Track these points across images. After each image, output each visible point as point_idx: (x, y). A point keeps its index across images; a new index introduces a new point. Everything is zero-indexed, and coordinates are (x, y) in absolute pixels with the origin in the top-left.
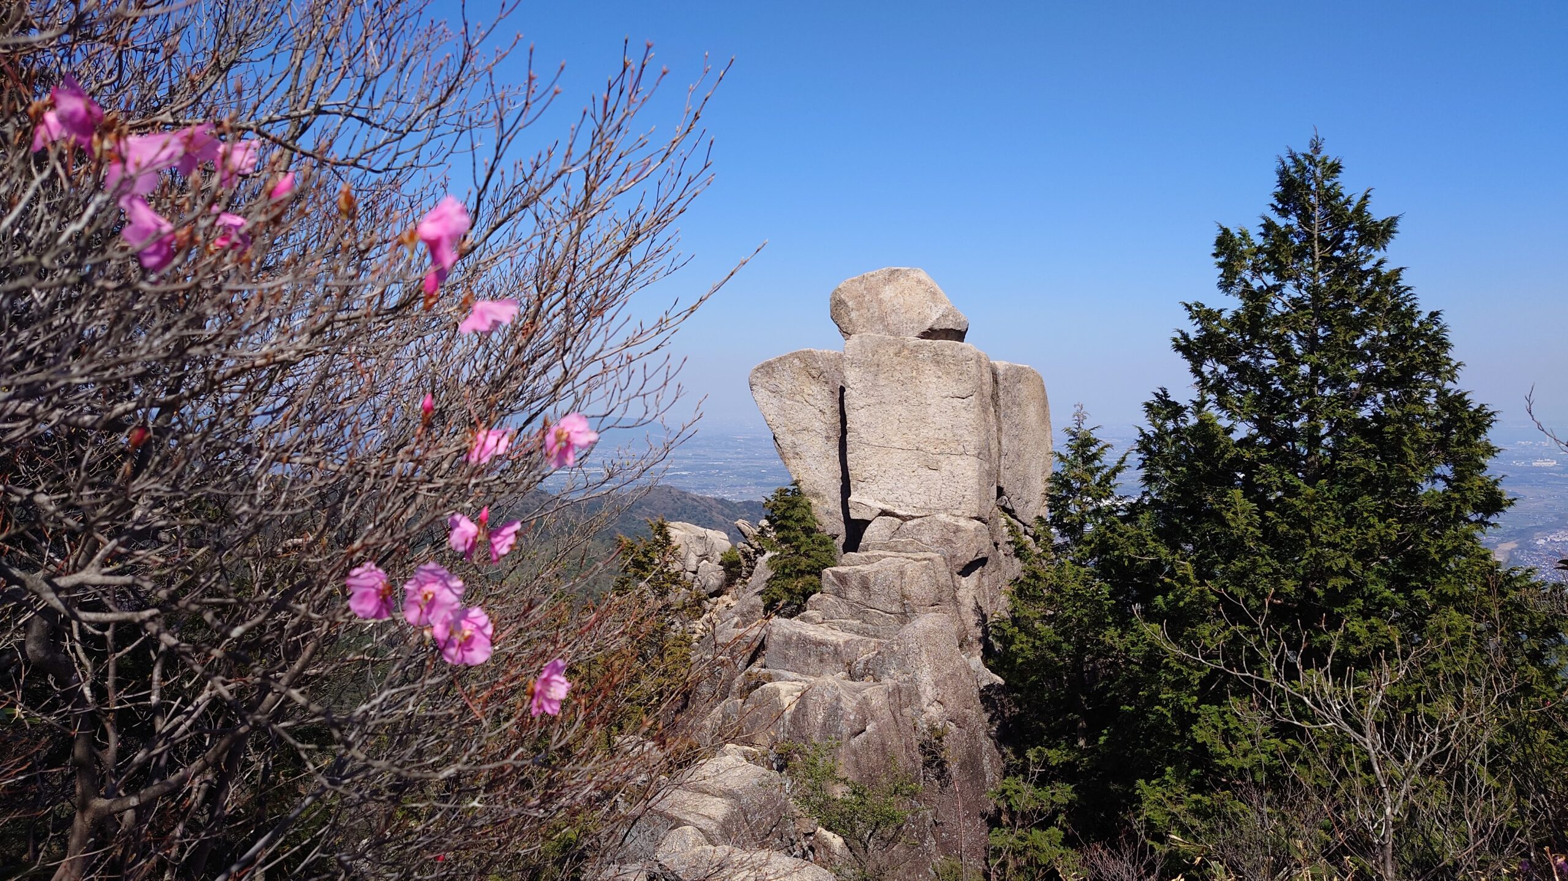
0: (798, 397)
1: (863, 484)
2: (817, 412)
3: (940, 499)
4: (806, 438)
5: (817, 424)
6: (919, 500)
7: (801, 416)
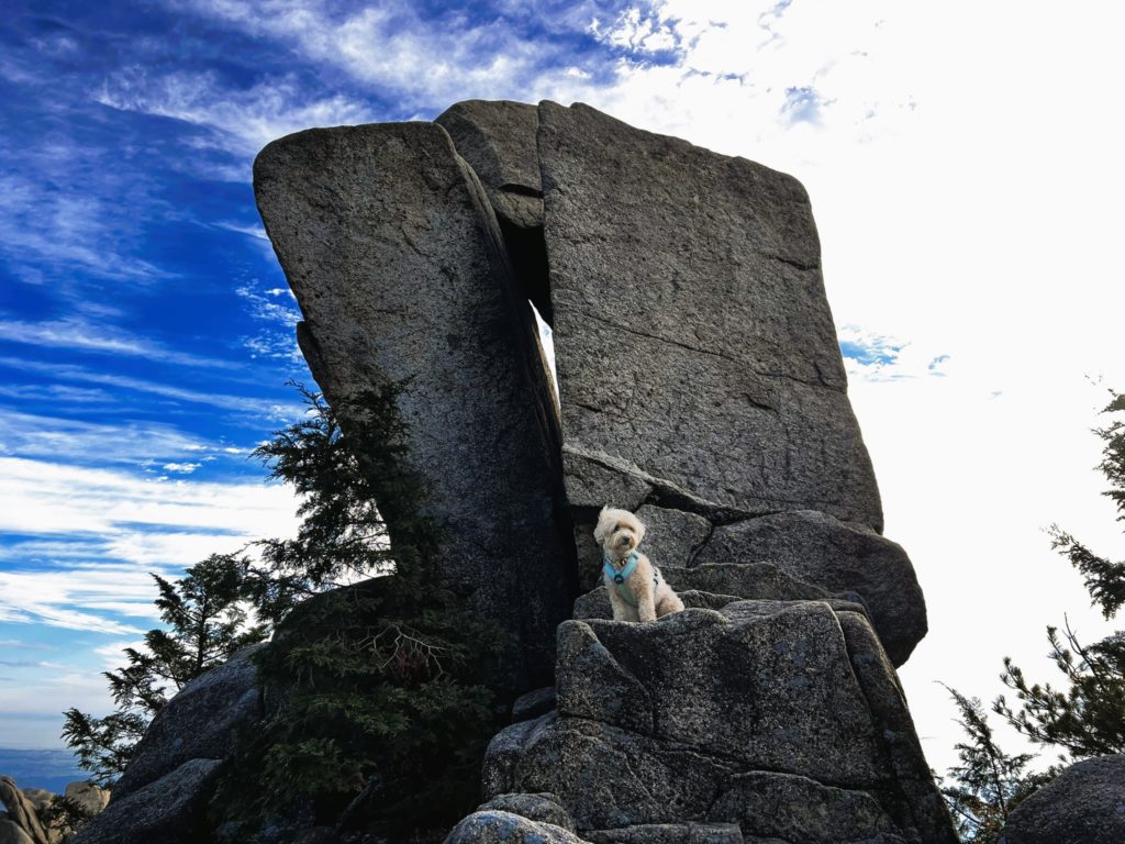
0: (387, 230)
1: (596, 418)
2: (433, 271)
3: (788, 476)
4: (397, 333)
5: (430, 302)
6: (739, 476)
7: (389, 276)
